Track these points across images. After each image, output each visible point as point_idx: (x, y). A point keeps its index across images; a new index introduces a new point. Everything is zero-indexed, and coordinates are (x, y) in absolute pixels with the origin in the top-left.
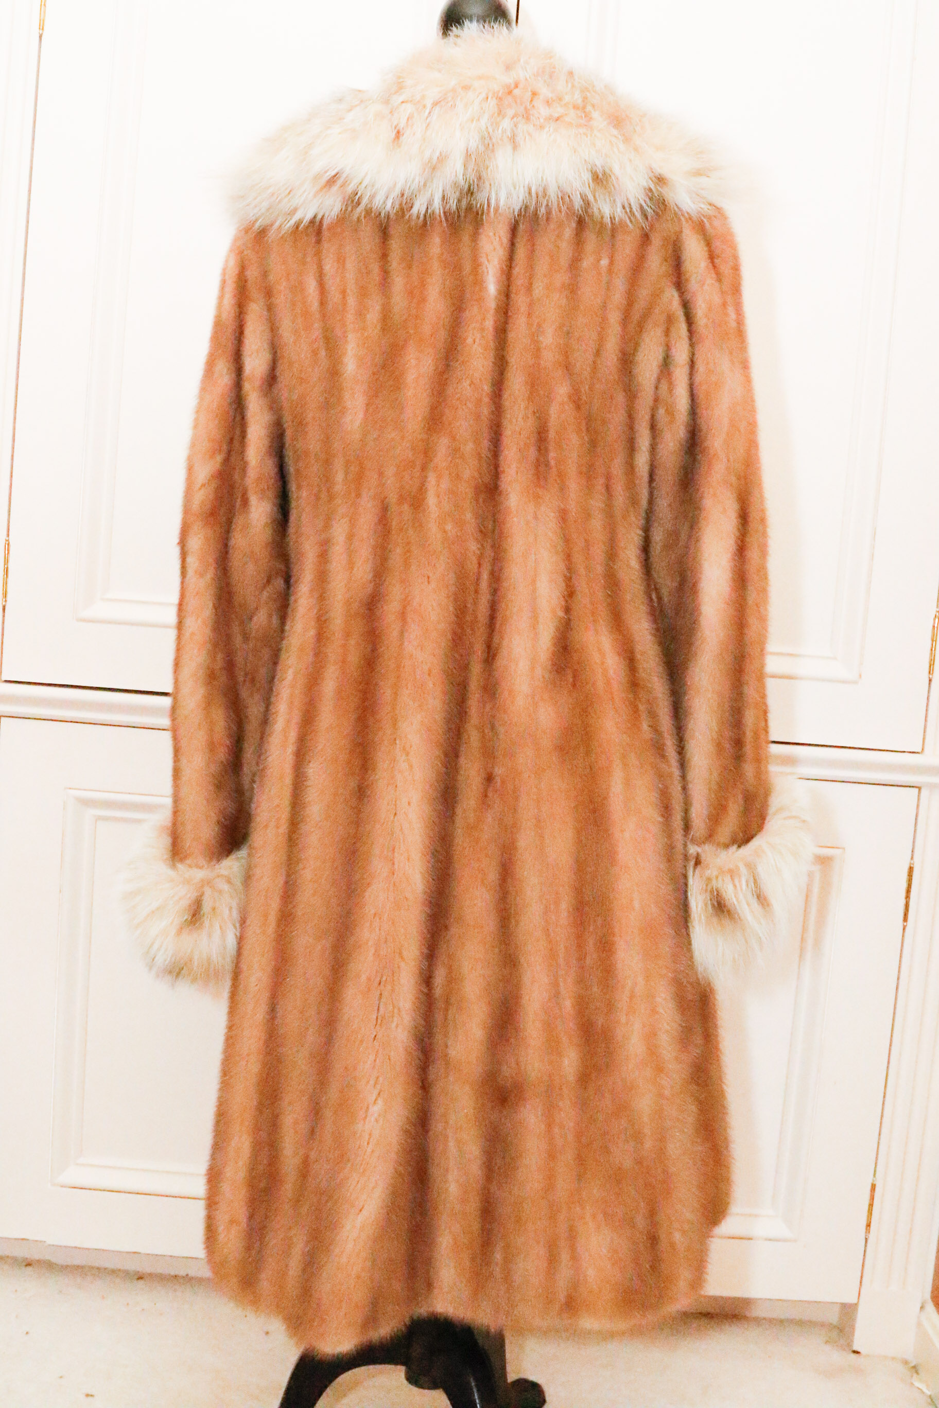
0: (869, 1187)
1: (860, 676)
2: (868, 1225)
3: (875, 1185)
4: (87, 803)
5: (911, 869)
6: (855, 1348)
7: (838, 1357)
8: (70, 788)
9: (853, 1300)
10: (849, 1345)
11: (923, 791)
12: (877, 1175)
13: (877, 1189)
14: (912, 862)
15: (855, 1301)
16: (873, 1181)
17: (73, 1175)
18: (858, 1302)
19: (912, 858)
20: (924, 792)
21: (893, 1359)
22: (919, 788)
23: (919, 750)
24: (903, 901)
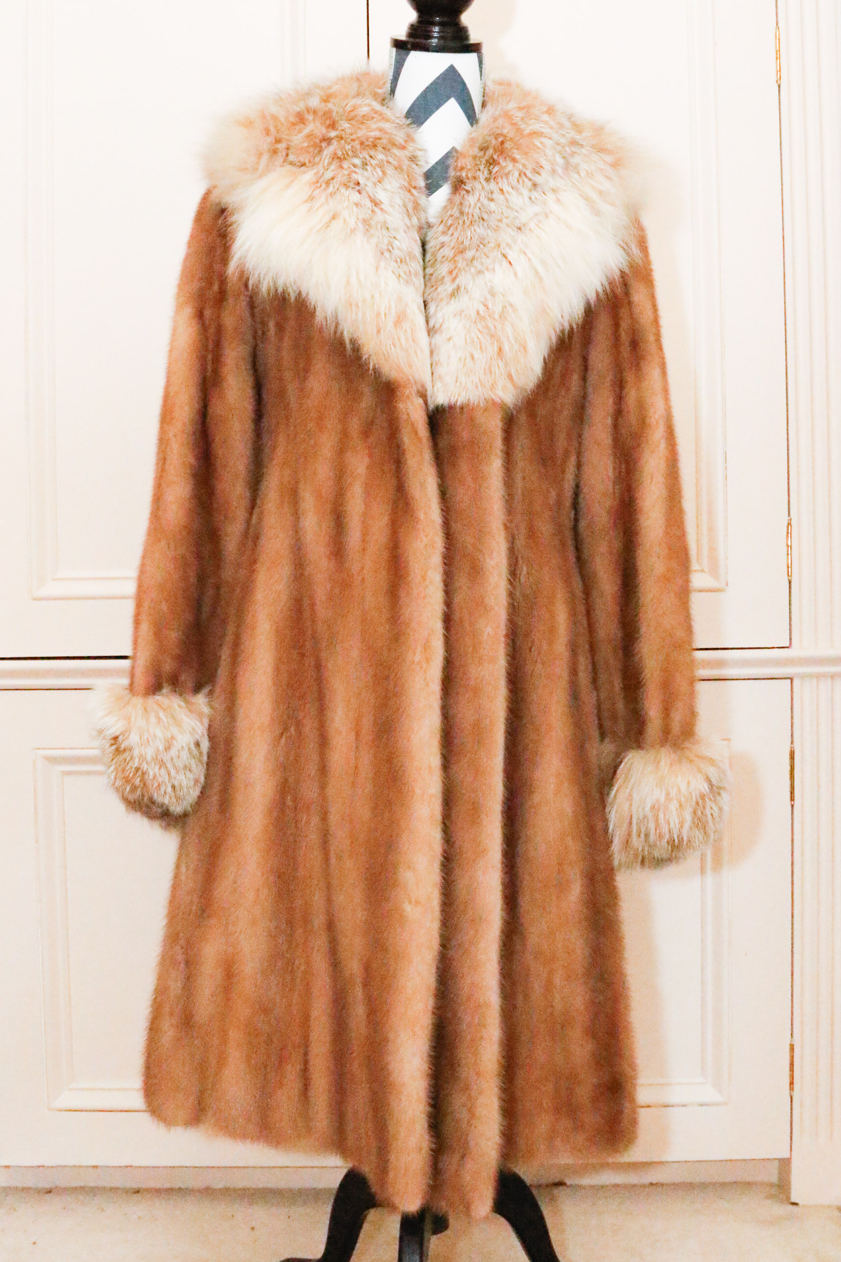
0: (788, 1048)
2: (792, 1083)
3: (793, 1045)
4: (54, 760)
5: (792, 753)
6: (793, 1200)
7: (780, 1210)
8: (39, 749)
9: (787, 1156)
10: (788, 1198)
12: (795, 1036)
13: (795, 1048)
14: (792, 746)
15: (788, 1156)
16: (791, 1042)
17: (68, 1099)
18: (791, 1155)
19: (792, 743)
20: (796, 682)
21: (829, 1206)
22: (792, 679)
23: (788, 645)
24: (788, 783)
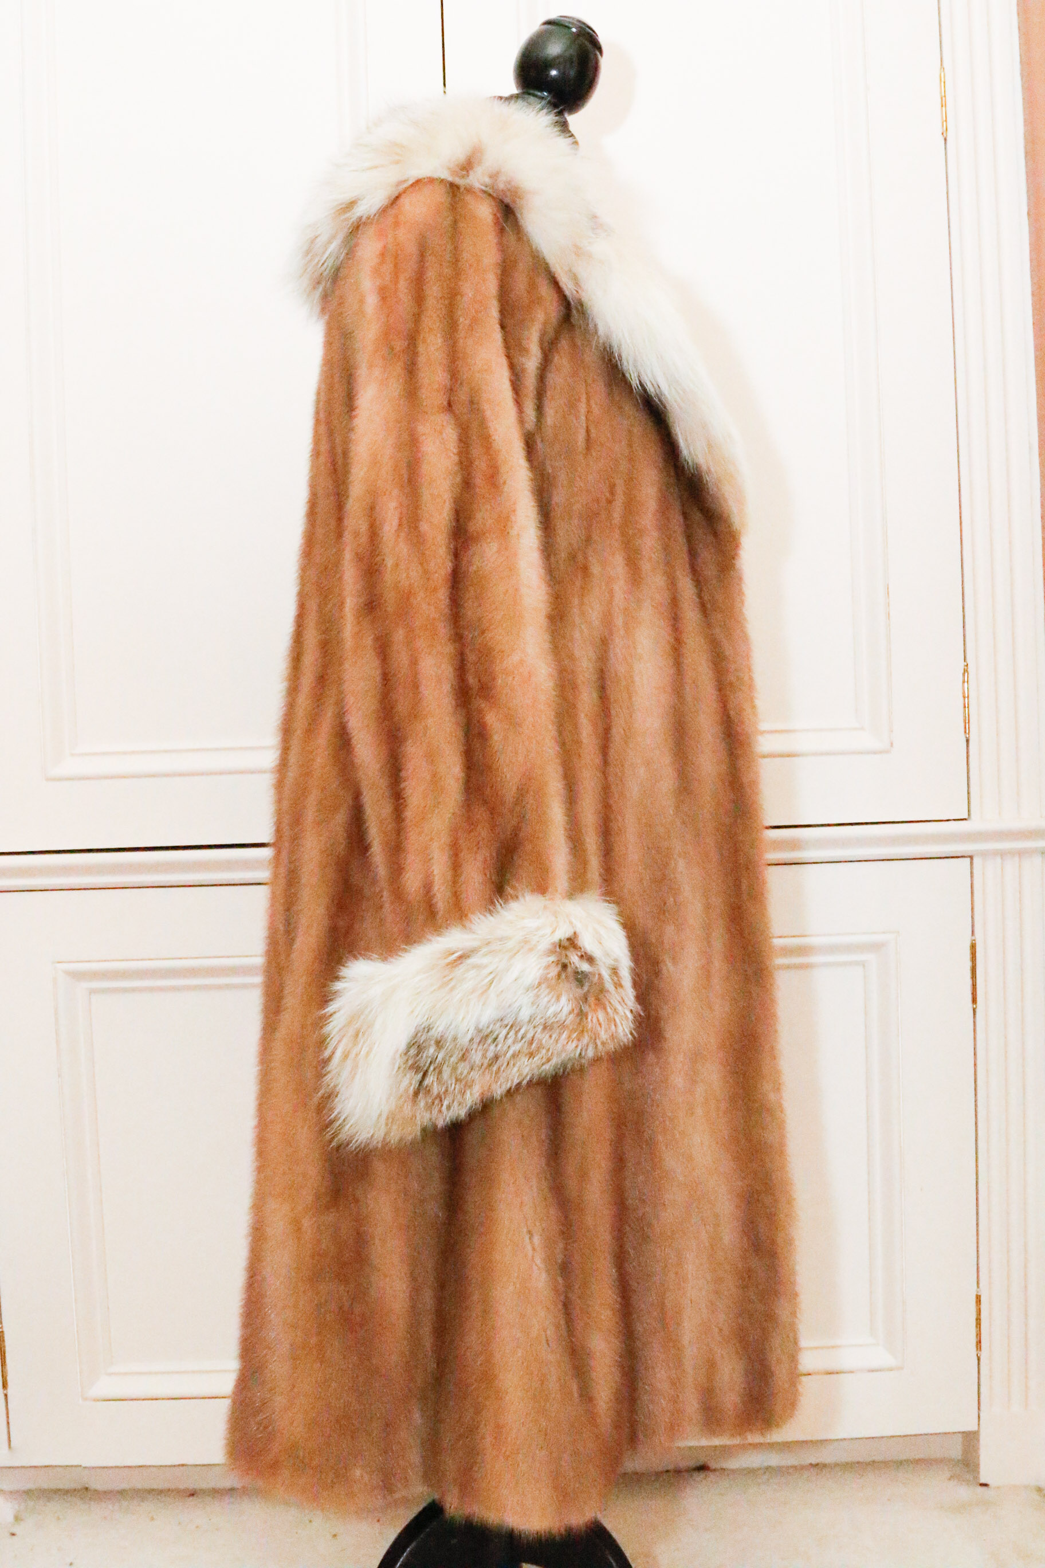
0: (973, 1299)
1: (892, 744)
2: (979, 1342)
3: (980, 1296)
4: (78, 976)
5: (973, 947)
6: (982, 1481)
7: (964, 1492)
8: (60, 962)
10: (976, 1478)
11: (975, 860)
12: (981, 1285)
13: (982, 1299)
14: (973, 938)
15: (975, 1429)
16: (978, 1292)
17: (106, 1387)
18: (979, 1427)
19: (973, 934)
20: (977, 861)
21: (1026, 1487)
22: (971, 857)
23: (966, 817)
24: (969, 982)
